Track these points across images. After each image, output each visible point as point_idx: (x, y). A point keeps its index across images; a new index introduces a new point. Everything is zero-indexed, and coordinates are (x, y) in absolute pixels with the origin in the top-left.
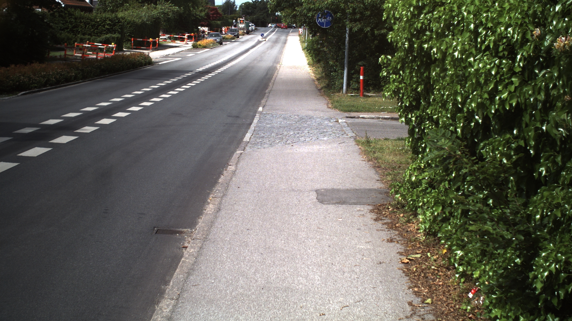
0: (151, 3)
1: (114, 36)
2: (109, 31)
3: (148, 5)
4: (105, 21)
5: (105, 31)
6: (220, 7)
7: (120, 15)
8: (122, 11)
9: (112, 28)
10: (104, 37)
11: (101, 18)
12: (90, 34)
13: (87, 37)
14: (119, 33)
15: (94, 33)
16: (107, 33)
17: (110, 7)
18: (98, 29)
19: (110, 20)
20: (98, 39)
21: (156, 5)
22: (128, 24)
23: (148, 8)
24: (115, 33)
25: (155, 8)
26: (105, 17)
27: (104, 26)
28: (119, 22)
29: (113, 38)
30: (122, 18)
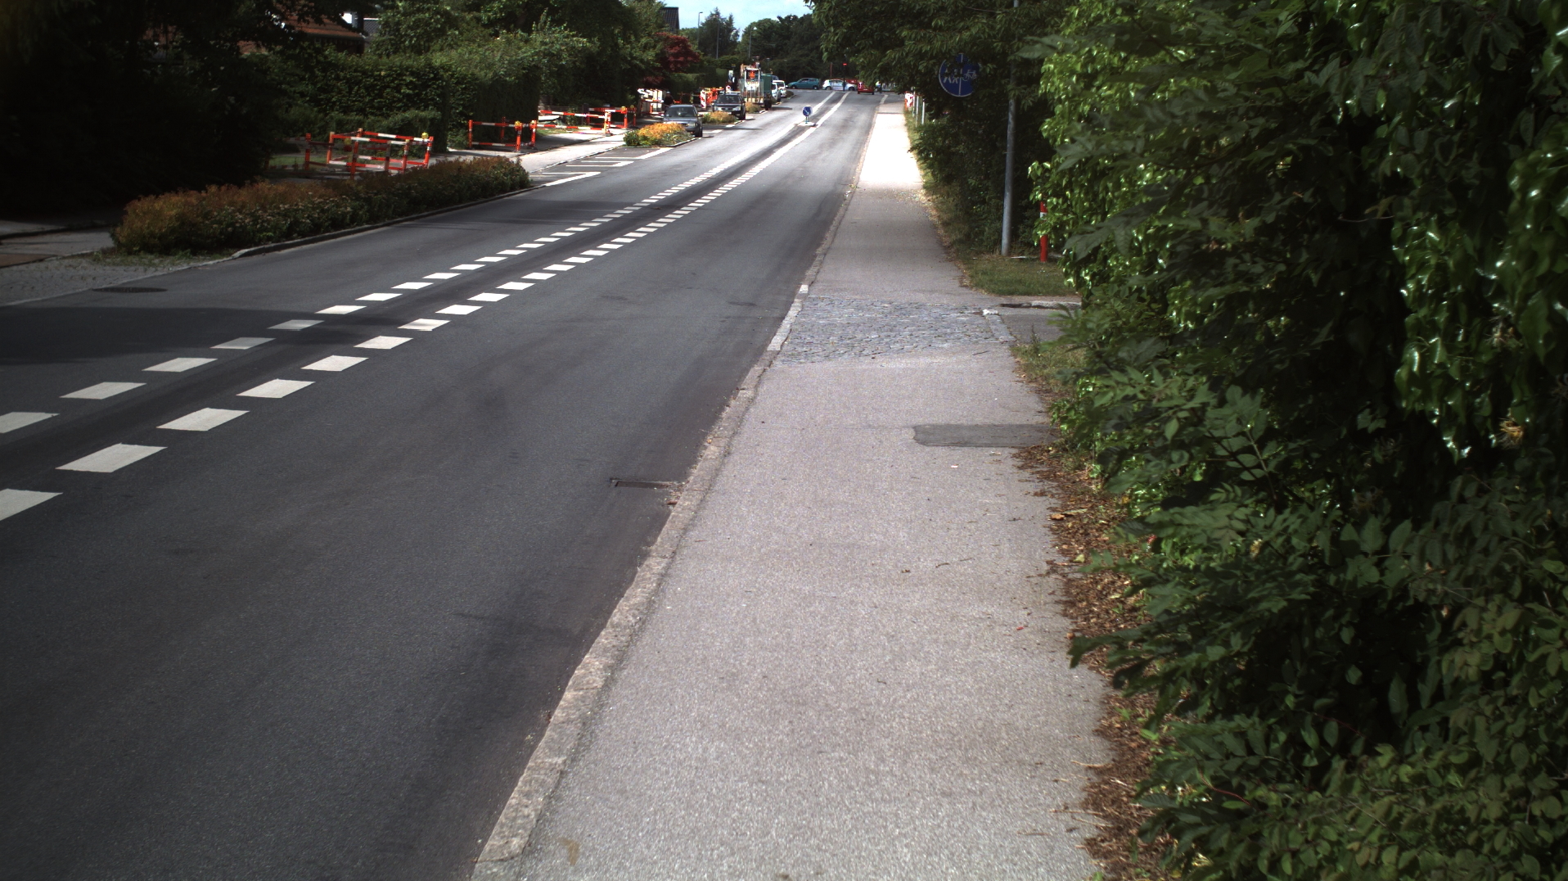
0: (516, 27)
1: (423, 114)
2: (411, 102)
3: (509, 32)
4: (401, 75)
5: (400, 100)
6: (691, 32)
7: (438, 59)
8: (441, 50)
9: (418, 95)
10: (399, 117)
11: (390, 69)
12: (361, 111)
13: (354, 117)
14: (438, 106)
15: (372, 107)
16: (406, 108)
17: (412, 38)
18: (381, 97)
19: (412, 74)
20: (385, 123)
21: (530, 32)
22: (458, 83)
23: (509, 42)
24: (426, 107)
25: (527, 41)
26: (401, 66)
27: (398, 89)
28: (436, 78)
29: (422, 120)
30: (442, 67)
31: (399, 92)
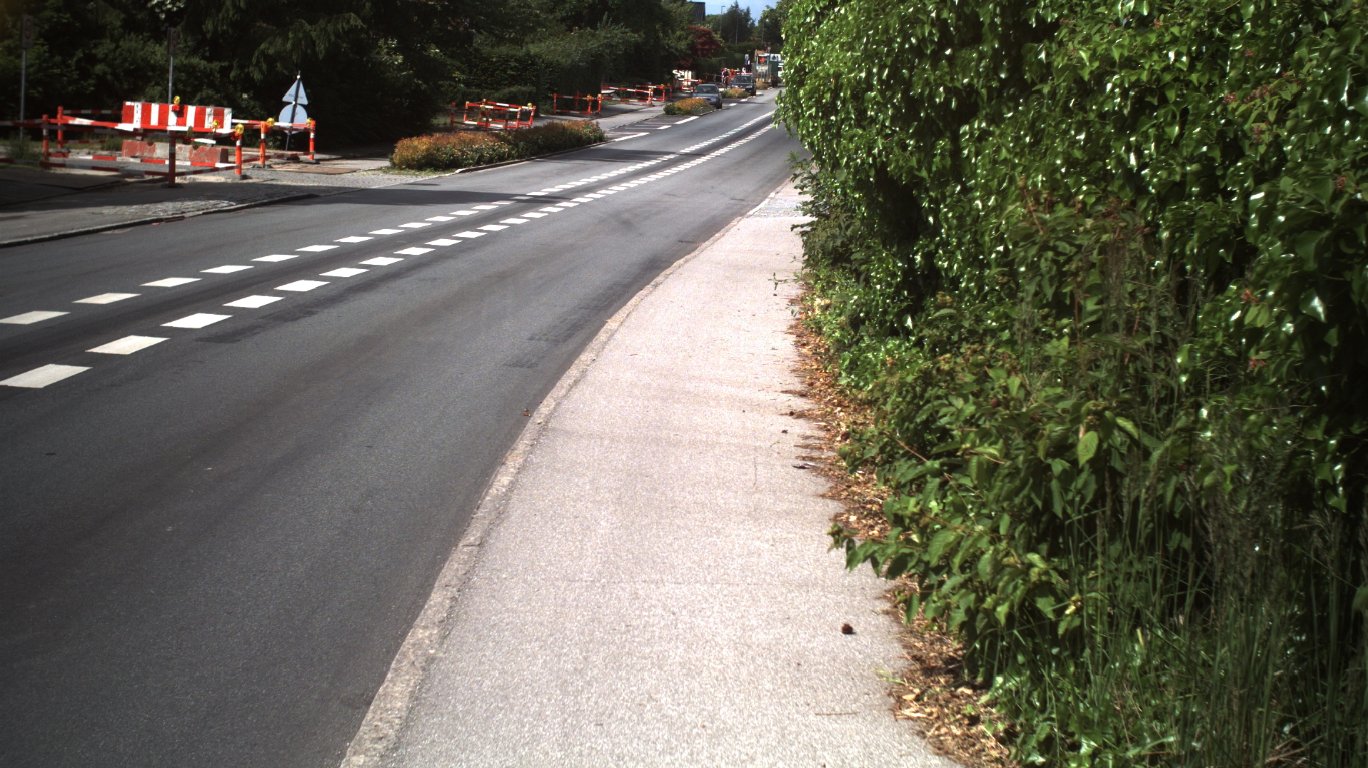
0: (586, 26)
1: (524, 89)
2: (513, 81)
3: (580, 28)
4: (507, 61)
5: (506, 79)
6: (715, 18)
7: (534, 49)
8: (533, 42)
9: (519, 76)
10: (506, 91)
11: (500, 56)
12: (478, 86)
13: (475, 90)
14: (533, 84)
15: (486, 83)
16: (511, 85)
18: (492, 76)
19: (516, 60)
20: (497, 95)
21: (596, 29)
22: (547, 67)
23: (581, 36)
24: (525, 84)
25: (594, 36)
26: (507, 55)
27: (504, 71)
28: (533, 64)
29: (523, 93)
30: (536, 56)
31: (505, 73)
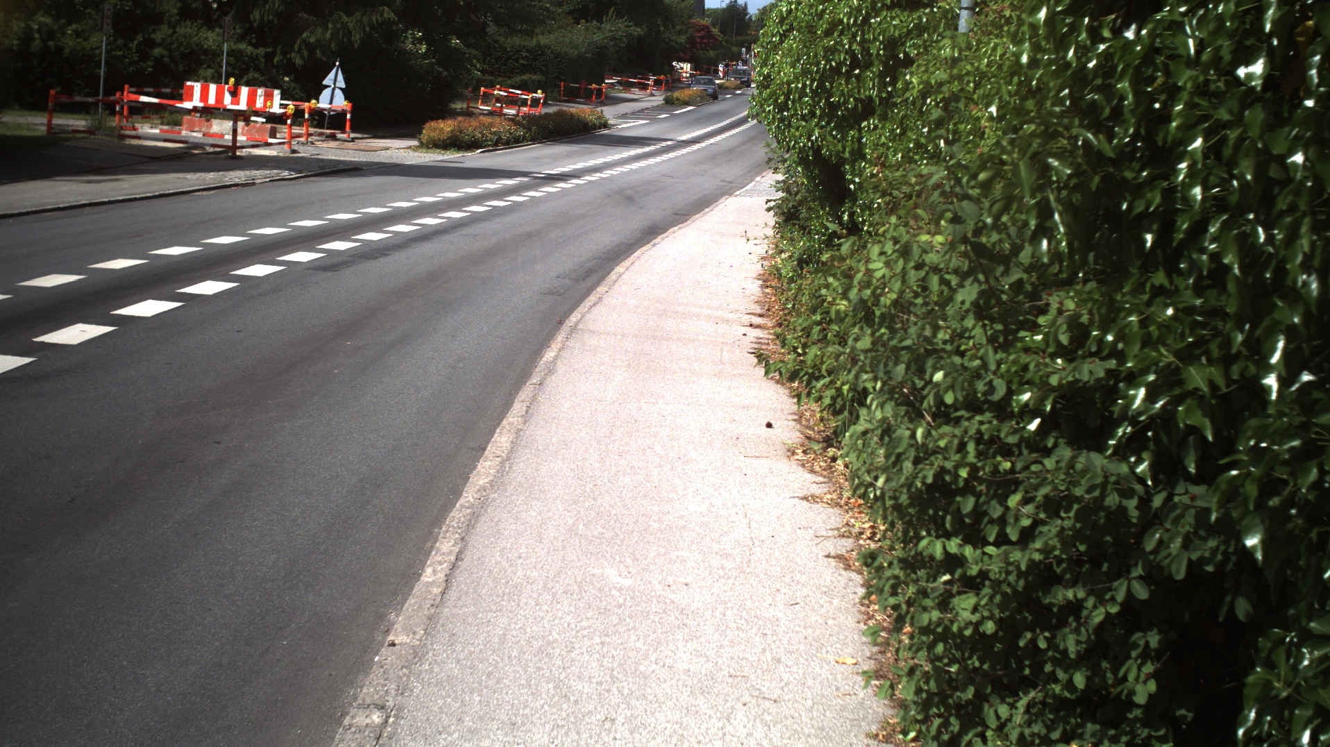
0: (592, 19)
1: (534, 77)
2: (525, 69)
3: (587, 21)
4: (520, 51)
5: (518, 68)
7: (543, 40)
8: (543, 34)
9: (530, 65)
10: (518, 79)
11: (513, 47)
12: (491, 74)
14: (542, 72)
15: (502, 71)
16: (522, 73)
18: (506, 65)
19: (527, 51)
20: (509, 82)
21: (602, 22)
22: (555, 57)
23: (587, 29)
24: (535, 73)
25: (599, 29)
26: (519, 46)
27: (517, 60)
28: (542, 54)
29: (533, 81)
30: (545, 46)
31: (518, 62)
